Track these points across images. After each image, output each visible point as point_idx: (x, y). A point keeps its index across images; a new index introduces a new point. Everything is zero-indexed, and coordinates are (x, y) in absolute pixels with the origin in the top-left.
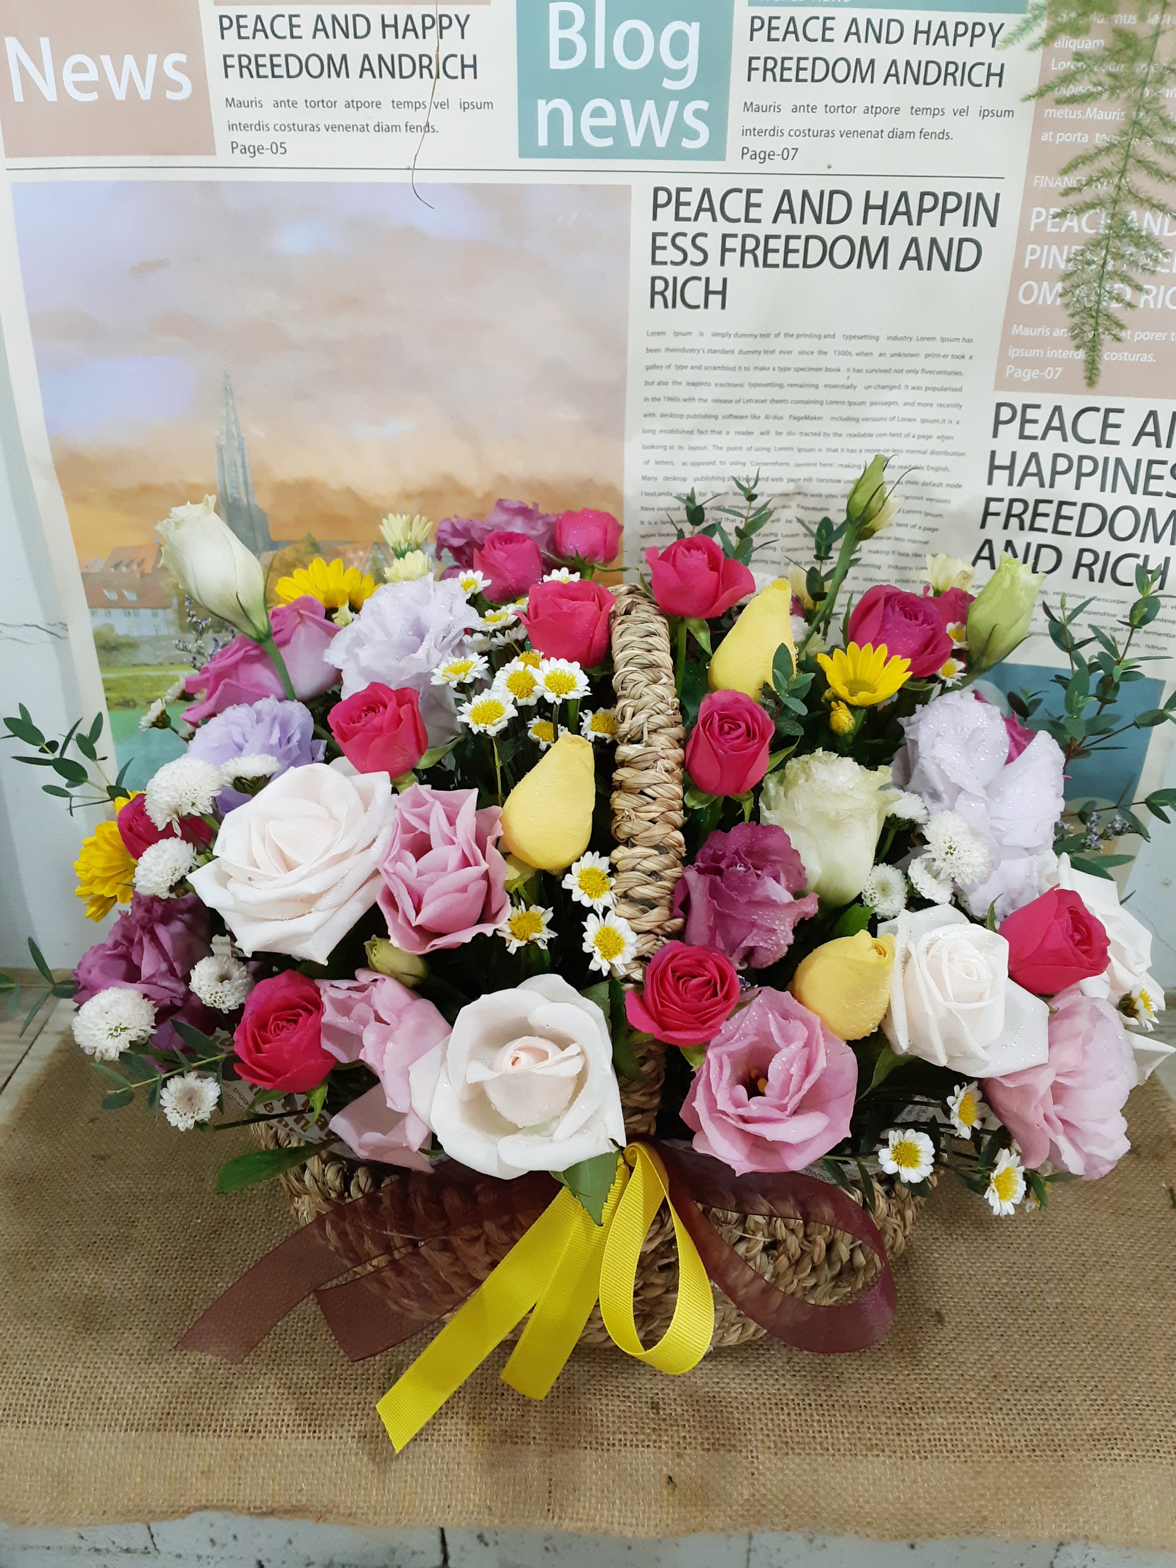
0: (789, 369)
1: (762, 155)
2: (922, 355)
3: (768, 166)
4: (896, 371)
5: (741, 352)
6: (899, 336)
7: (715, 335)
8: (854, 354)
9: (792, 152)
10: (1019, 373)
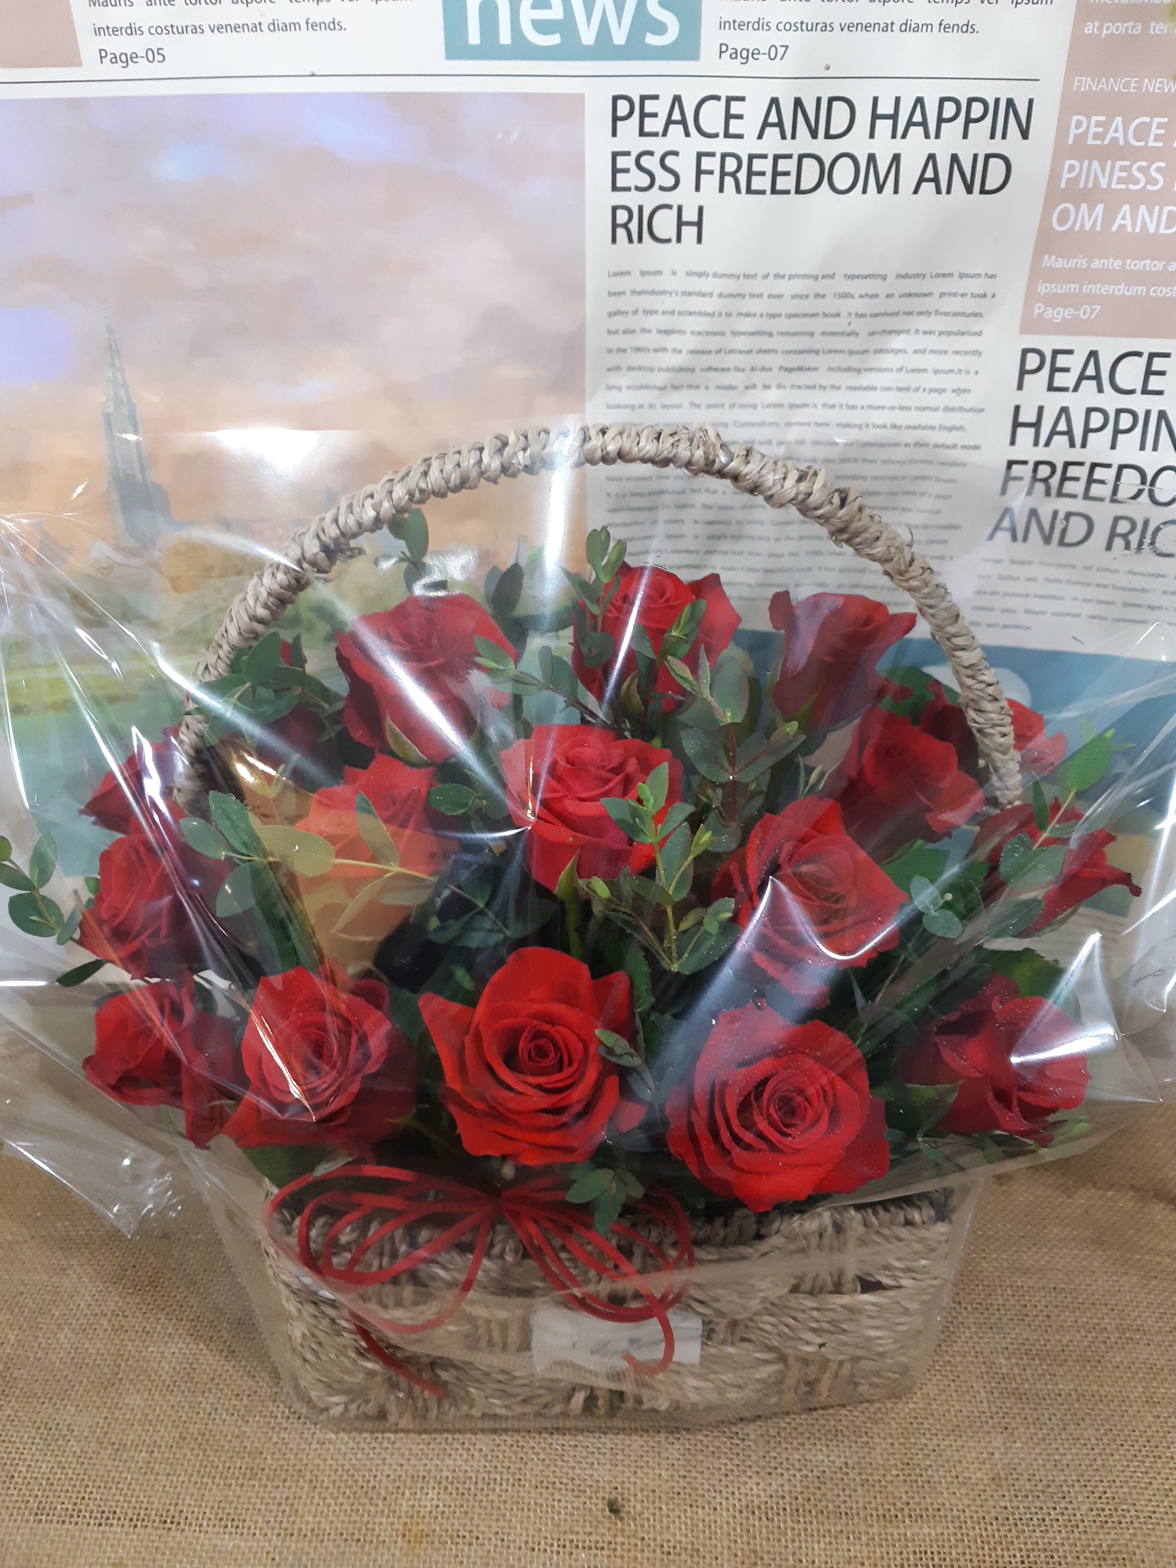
0: (780, 315)
1: (745, 54)
2: (936, 295)
3: (753, 67)
4: (905, 313)
5: (721, 295)
6: (911, 272)
7: (690, 274)
8: (857, 295)
9: (781, 51)
10: (1049, 313)
